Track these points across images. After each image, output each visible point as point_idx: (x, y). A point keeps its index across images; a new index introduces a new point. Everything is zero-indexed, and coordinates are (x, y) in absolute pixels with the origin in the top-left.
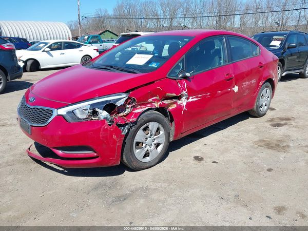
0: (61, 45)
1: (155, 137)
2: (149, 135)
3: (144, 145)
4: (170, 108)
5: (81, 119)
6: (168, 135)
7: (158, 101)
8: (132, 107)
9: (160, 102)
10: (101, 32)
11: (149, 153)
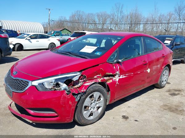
0: (37, 36)
1: (98, 102)
2: (93, 101)
3: (90, 108)
4: (108, 82)
5: (47, 89)
6: (106, 100)
7: (100, 77)
8: (83, 81)
9: (102, 79)
10: (61, 29)
11: (93, 114)
